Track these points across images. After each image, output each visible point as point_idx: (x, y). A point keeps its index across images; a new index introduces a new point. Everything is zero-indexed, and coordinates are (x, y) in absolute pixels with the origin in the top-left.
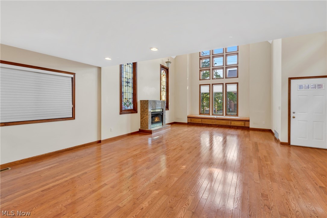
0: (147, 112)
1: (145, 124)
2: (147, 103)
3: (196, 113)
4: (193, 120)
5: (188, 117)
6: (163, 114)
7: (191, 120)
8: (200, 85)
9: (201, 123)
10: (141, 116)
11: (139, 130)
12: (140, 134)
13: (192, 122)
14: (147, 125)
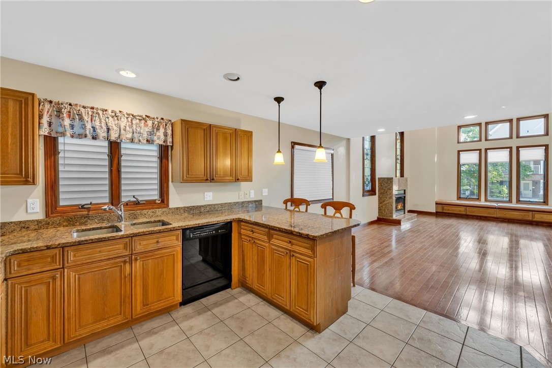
0: (391, 193)
1: (386, 210)
2: (391, 182)
3: (451, 197)
4: (448, 208)
5: (436, 204)
6: (405, 197)
7: (443, 209)
8: (459, 152)
9: (464, 213)
10: (379, 200)
11: (378, 218)
12: (379, 224)
13: (444, 211)
14: (392, 213)
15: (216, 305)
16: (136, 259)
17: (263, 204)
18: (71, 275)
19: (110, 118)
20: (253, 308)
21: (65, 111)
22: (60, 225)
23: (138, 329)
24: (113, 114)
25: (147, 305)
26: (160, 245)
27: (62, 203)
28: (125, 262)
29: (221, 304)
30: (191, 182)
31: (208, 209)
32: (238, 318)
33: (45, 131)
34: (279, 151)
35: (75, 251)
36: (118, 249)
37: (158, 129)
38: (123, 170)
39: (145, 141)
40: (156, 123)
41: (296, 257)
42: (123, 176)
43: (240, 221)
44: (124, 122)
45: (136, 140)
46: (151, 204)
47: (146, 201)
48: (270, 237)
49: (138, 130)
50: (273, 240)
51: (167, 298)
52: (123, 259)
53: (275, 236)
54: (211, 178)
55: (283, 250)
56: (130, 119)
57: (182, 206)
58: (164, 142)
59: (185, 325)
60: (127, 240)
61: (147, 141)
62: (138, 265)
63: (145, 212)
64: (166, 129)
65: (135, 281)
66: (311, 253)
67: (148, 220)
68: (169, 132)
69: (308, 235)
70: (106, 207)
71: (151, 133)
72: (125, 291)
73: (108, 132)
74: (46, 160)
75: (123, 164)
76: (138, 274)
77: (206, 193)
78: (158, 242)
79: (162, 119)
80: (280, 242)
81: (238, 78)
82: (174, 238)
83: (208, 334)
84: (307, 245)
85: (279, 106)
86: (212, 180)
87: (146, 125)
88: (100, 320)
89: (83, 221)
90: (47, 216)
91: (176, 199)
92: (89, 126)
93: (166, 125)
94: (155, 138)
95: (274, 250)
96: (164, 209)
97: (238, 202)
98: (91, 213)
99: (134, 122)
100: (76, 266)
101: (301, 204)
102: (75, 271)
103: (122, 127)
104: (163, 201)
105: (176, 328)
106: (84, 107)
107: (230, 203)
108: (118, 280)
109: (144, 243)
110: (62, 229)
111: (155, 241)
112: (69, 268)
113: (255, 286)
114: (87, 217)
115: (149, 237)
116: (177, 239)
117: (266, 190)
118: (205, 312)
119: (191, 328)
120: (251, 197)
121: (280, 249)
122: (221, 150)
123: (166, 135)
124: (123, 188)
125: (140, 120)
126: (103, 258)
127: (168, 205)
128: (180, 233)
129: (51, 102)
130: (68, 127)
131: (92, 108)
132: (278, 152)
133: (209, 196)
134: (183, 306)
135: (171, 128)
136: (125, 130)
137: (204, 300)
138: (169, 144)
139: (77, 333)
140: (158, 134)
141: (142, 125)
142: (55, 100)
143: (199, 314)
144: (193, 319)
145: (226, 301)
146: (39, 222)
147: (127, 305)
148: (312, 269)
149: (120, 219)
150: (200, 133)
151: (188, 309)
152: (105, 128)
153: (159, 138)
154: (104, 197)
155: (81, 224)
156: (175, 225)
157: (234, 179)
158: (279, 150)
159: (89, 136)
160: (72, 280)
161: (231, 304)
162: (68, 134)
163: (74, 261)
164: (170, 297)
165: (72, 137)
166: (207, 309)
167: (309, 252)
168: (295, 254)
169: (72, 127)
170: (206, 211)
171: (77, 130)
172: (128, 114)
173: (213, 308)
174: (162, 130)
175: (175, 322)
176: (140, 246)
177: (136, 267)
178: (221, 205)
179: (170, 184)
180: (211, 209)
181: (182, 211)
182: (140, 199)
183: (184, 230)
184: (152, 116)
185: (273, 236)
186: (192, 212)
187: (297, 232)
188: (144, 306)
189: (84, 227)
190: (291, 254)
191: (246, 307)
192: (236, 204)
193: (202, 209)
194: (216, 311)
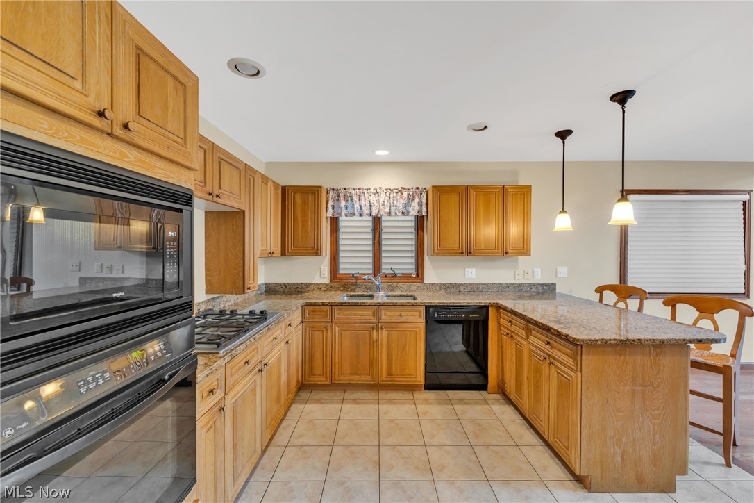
15: (462, 402)
16: (382, 328)
17: (557, 291)
18: (336, 329)
19: (373, 195)
20: (503, 422)
21: (341, 195)
22: (338, 289)
23: (384, 396)
24: (375, 191)
25: (392, 375)
26: (403, 319)
27: (341, 272)
28: (373, 328)
29: (467, 404)
30: (443, 255)
31: (469, 288)
32: (479, 425)
33: (330, 214)
34: (563, 211)
35: (340, 310)
36: (367, 315)
37: (413, 200)
38: (383, 242)
39: (401, 214)
40: (411, 193)
41: (556, 367)
42: (383, 248)
43: (499, 307)
44: (383, 197)
45: (393, 213)
46: (406, 277)
47: (403, 274)
48: (529, 332)
49: (395, 203)
50: (531, 337)
51: (410, 375)
52: (371, 325)
53: (533, 332)
54: (468, 251)
55: (542, 354)
56: (388, 194)
57: (438, 282)
58: (418, 212)
59: (421, 408)
60: (375, 308)
61: (403, 213)
62: (384, 333)
63: (401, 285)
64: (420, 199)
65: (381, 349)
66: (573, 364)
67: (401, 293)
68: (424, 201)
69: (568, 335)
70: (366, 277)
71: (406, 205)
72: (373, 355)
73: (370, 209)
74: (331, 236)
75: (383, 236)
76: (383, 342)
77: (467, 270)
78: (401, 315)
79: (417, 188)
80: (538, 341)
81: (486, 127)
82: (417, 314)
83: (439, 425)
84: (568, 351)
85: (564, 143)
86: (469, 253)
87: (402, 197)
88: (355, 374)
89: (353, 288)
90: (331, 281)
91: (432, 275)
92: (357, 205)
93: (421, 194)
94: (410, 209)
95: (532, 351)
96: (419, 284)
97: (512, 284)
98: (359, 281)
99: (391, 196)
100: (339, 323)
101: (630, 296)
102: (339, 327)
103: (381, 202)
104: (418, 275)
105: (413, 407)
106: (354, 189)
107: (500, 284)
108: (368, 343)
109: (389, 313)
110: (339, 292)
111: (399, 313)
112: (335, 323)
113: (513, 396)
114: (355, 284)
115: (393, 308)
116: (420, 316)
117: (565, 269)
118: (446, 404)
119: (425, 413)
120: (535, 277)
121: (539, 352)
122: (482, 216)
123: (420, 204)
124: (383, 260)
125: (397, 193)
126: (357, 321)
127: (423, 282)
128: (423, 309)
129: (333, 190)
130: (343, 208)
131: (360, 189)
132: (560, 212)
133: (471, 273)
134: (427, 391)
135: (425, 197)
136: (383, 205)
137: (450, 393)
138: (423, 214)
139: (340, 378)
140: (413, 204)
141: (398, 197)
142: (336, 188)
143: (439, 404)
144: (431, 406)
145: (476, 403)
146: (326, 285)
147: (375, 368)
148: (575, 387)
149: (378, 290)
150: (454, 198)
151: (431, 395)
152: (368, 205)
153: (413, 209)
154: (368, 268)
155: (352, 290)
156: (419, 300)
157: (500, 251)
158: (563, 209)
159: (357, 214)
160: (337, 334)
161: (478, 408)
162: (343, 214)
163: (338, 318)
164: (412, 375)
165: (346, 215)
166: (450, 402)
167: (570, 362)
168: (555, 362)
169: (346, 207)
170: (466, 290)
171: (350, 210)
172: (386, 189)
173: (456, 404)
174: (417, 200)
175: (414, 402)
176: (386, 316)
177: (382, 335)
178: (487, 285)
179: (426, 257)
180: (474, 288)
181: (438, 288)
182: (397, 272)
183: (427, 307)
184: (407, 187)
185: (531, 332)
186: (449, 290)
187: (555, 330)
188: (389, 374)
189: (352, 293)
190: (550, 361)
191: (495, 417)
192: (509, 285)
193: (462, 289)
194: (458, 407)
